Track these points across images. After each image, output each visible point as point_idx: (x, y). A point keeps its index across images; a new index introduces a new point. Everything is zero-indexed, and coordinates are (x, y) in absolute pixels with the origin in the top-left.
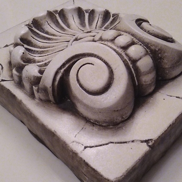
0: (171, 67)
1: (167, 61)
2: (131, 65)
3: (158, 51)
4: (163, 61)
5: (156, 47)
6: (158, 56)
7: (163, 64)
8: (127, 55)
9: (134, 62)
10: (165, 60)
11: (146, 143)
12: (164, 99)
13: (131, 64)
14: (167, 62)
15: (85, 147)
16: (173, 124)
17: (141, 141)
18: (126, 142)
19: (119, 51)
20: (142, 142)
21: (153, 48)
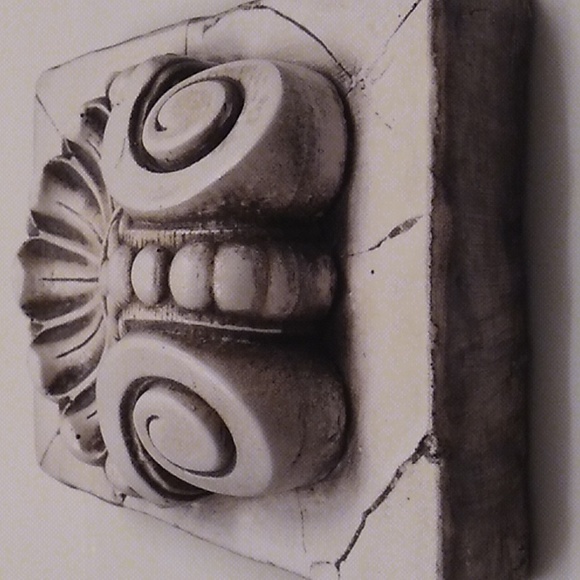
0: (301, 185)
1: (271, 193)
2: (216, 323)
3: (228, 203)
4: (268, 203)
5: (213, 201)
6: (245, 208)
7: (275, 205)
8: (183, 311)
9: (210, 308)
10: (268, 195)
11: (423, 457)
12: (373, 272)
13: (212, 323)
14: (275, 194)
15: (338, 565)
16: (435, 342)
17: (409, 459)
18: (389, 490)
19: (164, 319)
20: (414, 459)
21: (211, 210)
